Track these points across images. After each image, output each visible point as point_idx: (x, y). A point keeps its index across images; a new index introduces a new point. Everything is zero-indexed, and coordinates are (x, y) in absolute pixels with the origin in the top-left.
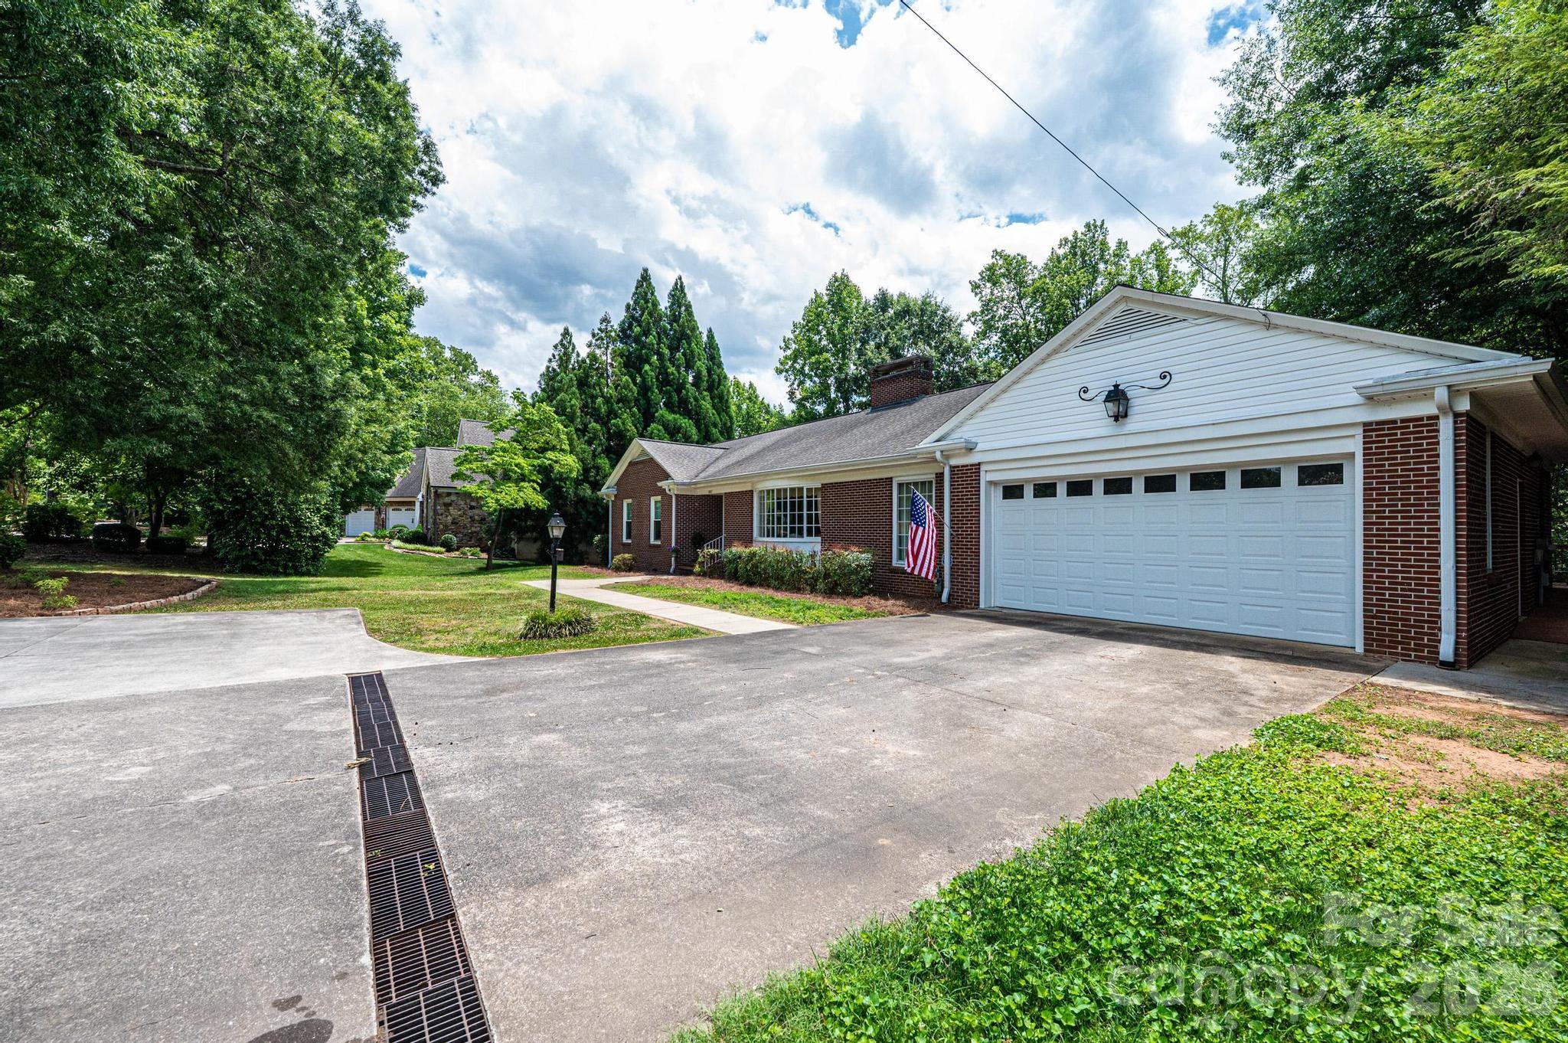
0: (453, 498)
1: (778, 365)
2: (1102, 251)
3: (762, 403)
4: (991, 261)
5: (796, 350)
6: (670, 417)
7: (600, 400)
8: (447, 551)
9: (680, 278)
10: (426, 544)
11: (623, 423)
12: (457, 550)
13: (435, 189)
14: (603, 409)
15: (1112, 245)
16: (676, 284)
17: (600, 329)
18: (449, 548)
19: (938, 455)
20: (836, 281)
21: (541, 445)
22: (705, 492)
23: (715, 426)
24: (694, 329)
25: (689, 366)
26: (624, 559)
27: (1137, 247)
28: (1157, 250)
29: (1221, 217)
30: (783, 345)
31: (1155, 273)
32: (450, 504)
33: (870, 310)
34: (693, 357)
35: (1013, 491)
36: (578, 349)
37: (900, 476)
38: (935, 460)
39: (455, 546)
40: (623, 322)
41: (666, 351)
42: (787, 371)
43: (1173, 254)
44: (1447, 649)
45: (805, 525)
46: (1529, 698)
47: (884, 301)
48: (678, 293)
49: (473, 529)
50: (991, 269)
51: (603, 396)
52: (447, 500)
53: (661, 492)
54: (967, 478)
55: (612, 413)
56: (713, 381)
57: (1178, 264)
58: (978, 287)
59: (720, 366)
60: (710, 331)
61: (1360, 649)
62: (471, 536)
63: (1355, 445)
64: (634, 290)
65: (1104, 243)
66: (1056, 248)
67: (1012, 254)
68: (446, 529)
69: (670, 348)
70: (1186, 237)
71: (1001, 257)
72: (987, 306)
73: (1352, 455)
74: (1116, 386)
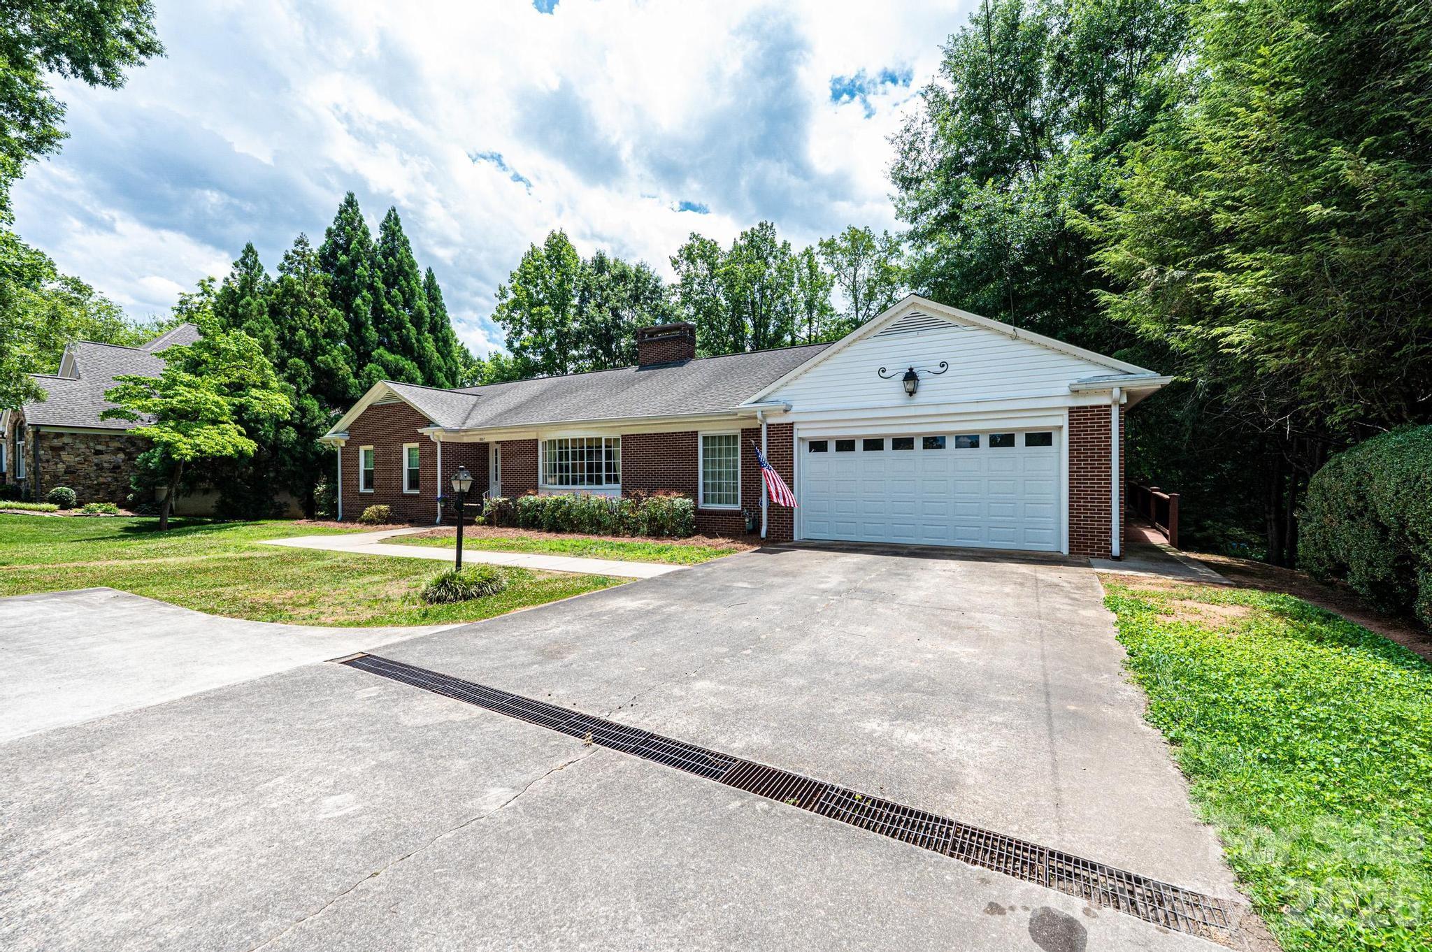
0: (66, 440)
1: (495, 313)
2: (772, 247)
3: (462, 348)
4: (689, 242)
5: (514, 301)
6: (390, 357)
7: (302, 332)
8: (62, 508)
9: (394, 210)
10: (22, 501)
11: (334, 361)
12: (79, 505)
13: (143, 58)
14: (307, 343)
15: (779, 245)
16: (389, 215)
17: (294, 252)
18: (65, 504)
19: (759, 415)
20: (554, 238)
21: (233, 379)
22: (476, 440)
23: (440, 369)
24: (413, 265)
25: (407, 304)
26: (380, 511)
27: (796, 250)
28: (808, 253)
29: (854, 237)
30: (498, 293)
31: (806, 270)
32: (62, 448)
33: (589, 270)
34: (414, 297)
35: (818, 446)
36: (266, 271)
37: (705, 430)
38: (755, 418)
39: (74, 502)
40: (324, 248)
41: (381, 285)
42: (504, 320)
43: (820, 259)
44: (1116, 549)
45: (604, 473)
46: (1179, 575)
47: (600, 264)
48: (391, 226)
49: (101, 480)
50: (689, 248)
51: (304, 328)
52: (56, 442)
53: (425, 440)
54: (782, 434)
55: (317, 349)
56: (436, 322)
57: (825, 267)
58: (677, 262)
59: (442, 307)
60: (430, 270)
61: (1065, 551)
62: (98, 488)
63: (1064, 421)
64: (337, 214)
65: (772, 241)
66: (738, 239)
67: (708, 238)
68: (56, 480)
69: (385, 282)
70: (830, 247)
71: (697, 239)
72: (688, 280)
73: (1060, 428)
74: (911, 369)
